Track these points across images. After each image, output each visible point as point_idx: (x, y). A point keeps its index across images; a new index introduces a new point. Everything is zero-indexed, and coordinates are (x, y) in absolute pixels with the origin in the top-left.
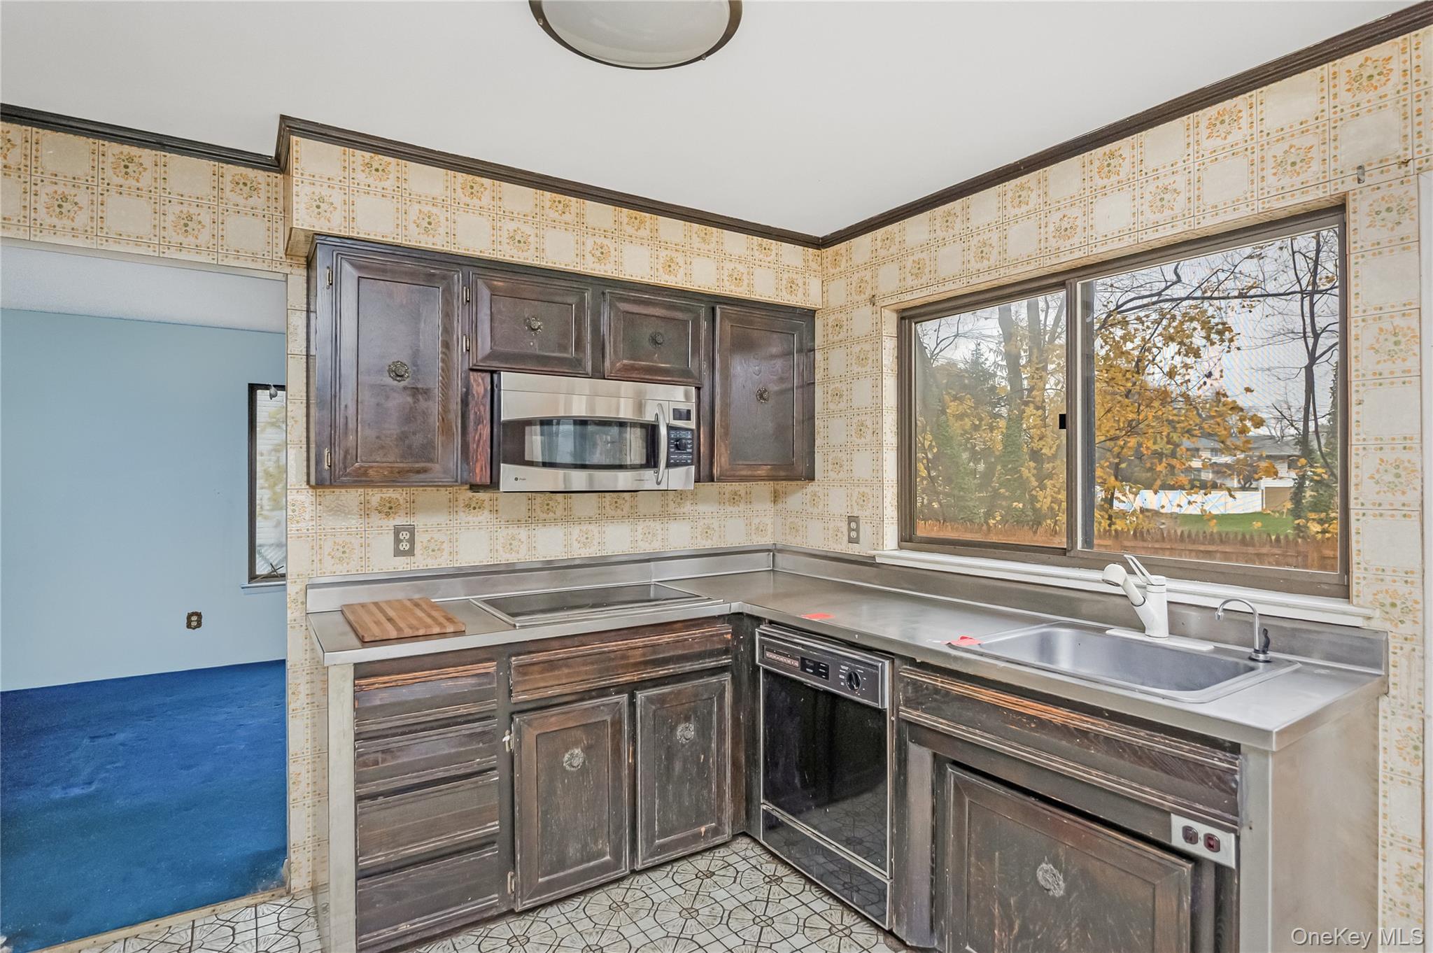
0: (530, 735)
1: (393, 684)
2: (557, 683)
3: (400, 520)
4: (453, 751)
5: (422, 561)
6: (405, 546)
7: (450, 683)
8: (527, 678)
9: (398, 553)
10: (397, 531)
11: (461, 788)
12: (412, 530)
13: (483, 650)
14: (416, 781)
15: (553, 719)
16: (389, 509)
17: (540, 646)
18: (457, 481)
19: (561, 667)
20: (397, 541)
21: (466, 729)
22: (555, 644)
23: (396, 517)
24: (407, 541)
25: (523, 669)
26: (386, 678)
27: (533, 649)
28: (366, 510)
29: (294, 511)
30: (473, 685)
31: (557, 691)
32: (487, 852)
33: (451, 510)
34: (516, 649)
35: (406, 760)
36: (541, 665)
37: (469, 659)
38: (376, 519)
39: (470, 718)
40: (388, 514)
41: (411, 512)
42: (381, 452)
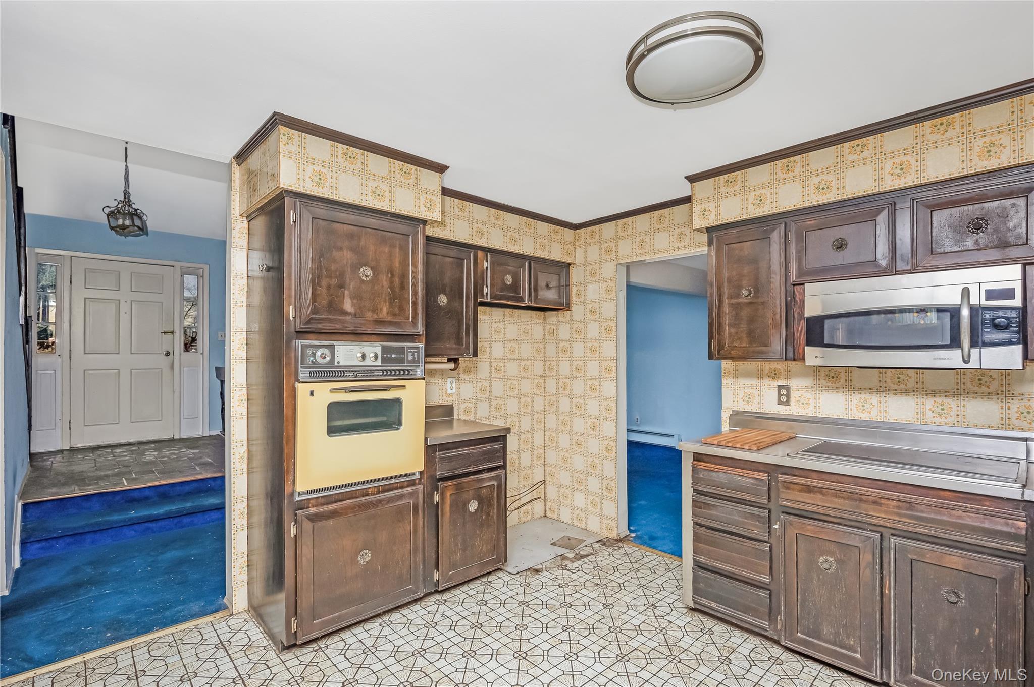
0: (791, 532)
1: (709, 468)
2: (813, 502)
3: (782, 382)
4: (740, 519)
5: (794, 409)
6: (784, 399)
7: (739, 478)
8: (789, 491)
9: (780, 403)
10: (780, 388)
11: (744, 544)
12: (788, 388)
13: (762, 465)
14: (720, 527)
15: (809, 527)
16: (774, 375)
17: (802, 473)
18: (782, 358)
19: (816, 492)
20: (780, 395)
21: (749, 509)
22: (814, 475)
23: (779, 380)
24: (785, 396)
25: (788, 486)
26: (705, 464)
27: (796, 474)
28: (760, 375)
29: (725, 373)
30: (753, 484)
31: (813, 509)
32: (761, 592)
33: (815, 378)
34: (784, 470)
35: (715, 513)
36: (800, 486)
37: (753, 468)
38: (767, 382)
39: (754, 504)
40: (774, 378)
41: (787, 378)
42: (738, 341)
